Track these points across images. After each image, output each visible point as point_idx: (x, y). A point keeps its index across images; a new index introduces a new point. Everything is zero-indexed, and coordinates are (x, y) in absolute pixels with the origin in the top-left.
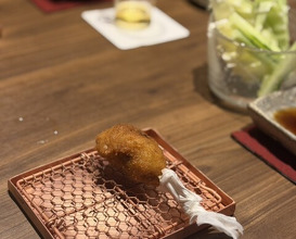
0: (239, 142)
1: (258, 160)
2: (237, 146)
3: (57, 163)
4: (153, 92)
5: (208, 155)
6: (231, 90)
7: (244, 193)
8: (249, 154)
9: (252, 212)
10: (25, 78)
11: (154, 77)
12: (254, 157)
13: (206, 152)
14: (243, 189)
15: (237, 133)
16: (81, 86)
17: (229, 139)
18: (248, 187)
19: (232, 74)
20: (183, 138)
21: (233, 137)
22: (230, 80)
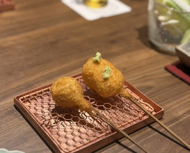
0: (170, 72)
1: (183, 83)
2: (169, 74)
3: (45, 87)
4: (113, 42)
5: (150, 80)
6: (163, 40)
7: (175, 102)
8: (177, 79)
9: (180, 113)
10: (30, 34)
11: (114, 34)
12: (180, 81)
13: (148, 78)
14: (174, 100)
15: (169, 66)
16: (66, 38)
17: (163, 70)
18: (178, 98)
19: (165, 29)
20: (134, 69)
21: (166, 69)
22: (163, 33)
